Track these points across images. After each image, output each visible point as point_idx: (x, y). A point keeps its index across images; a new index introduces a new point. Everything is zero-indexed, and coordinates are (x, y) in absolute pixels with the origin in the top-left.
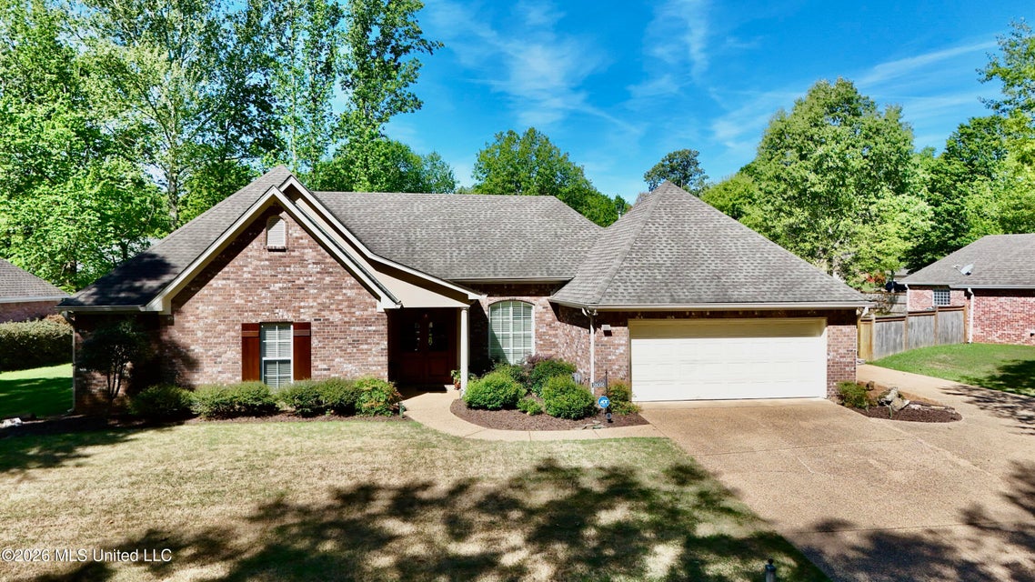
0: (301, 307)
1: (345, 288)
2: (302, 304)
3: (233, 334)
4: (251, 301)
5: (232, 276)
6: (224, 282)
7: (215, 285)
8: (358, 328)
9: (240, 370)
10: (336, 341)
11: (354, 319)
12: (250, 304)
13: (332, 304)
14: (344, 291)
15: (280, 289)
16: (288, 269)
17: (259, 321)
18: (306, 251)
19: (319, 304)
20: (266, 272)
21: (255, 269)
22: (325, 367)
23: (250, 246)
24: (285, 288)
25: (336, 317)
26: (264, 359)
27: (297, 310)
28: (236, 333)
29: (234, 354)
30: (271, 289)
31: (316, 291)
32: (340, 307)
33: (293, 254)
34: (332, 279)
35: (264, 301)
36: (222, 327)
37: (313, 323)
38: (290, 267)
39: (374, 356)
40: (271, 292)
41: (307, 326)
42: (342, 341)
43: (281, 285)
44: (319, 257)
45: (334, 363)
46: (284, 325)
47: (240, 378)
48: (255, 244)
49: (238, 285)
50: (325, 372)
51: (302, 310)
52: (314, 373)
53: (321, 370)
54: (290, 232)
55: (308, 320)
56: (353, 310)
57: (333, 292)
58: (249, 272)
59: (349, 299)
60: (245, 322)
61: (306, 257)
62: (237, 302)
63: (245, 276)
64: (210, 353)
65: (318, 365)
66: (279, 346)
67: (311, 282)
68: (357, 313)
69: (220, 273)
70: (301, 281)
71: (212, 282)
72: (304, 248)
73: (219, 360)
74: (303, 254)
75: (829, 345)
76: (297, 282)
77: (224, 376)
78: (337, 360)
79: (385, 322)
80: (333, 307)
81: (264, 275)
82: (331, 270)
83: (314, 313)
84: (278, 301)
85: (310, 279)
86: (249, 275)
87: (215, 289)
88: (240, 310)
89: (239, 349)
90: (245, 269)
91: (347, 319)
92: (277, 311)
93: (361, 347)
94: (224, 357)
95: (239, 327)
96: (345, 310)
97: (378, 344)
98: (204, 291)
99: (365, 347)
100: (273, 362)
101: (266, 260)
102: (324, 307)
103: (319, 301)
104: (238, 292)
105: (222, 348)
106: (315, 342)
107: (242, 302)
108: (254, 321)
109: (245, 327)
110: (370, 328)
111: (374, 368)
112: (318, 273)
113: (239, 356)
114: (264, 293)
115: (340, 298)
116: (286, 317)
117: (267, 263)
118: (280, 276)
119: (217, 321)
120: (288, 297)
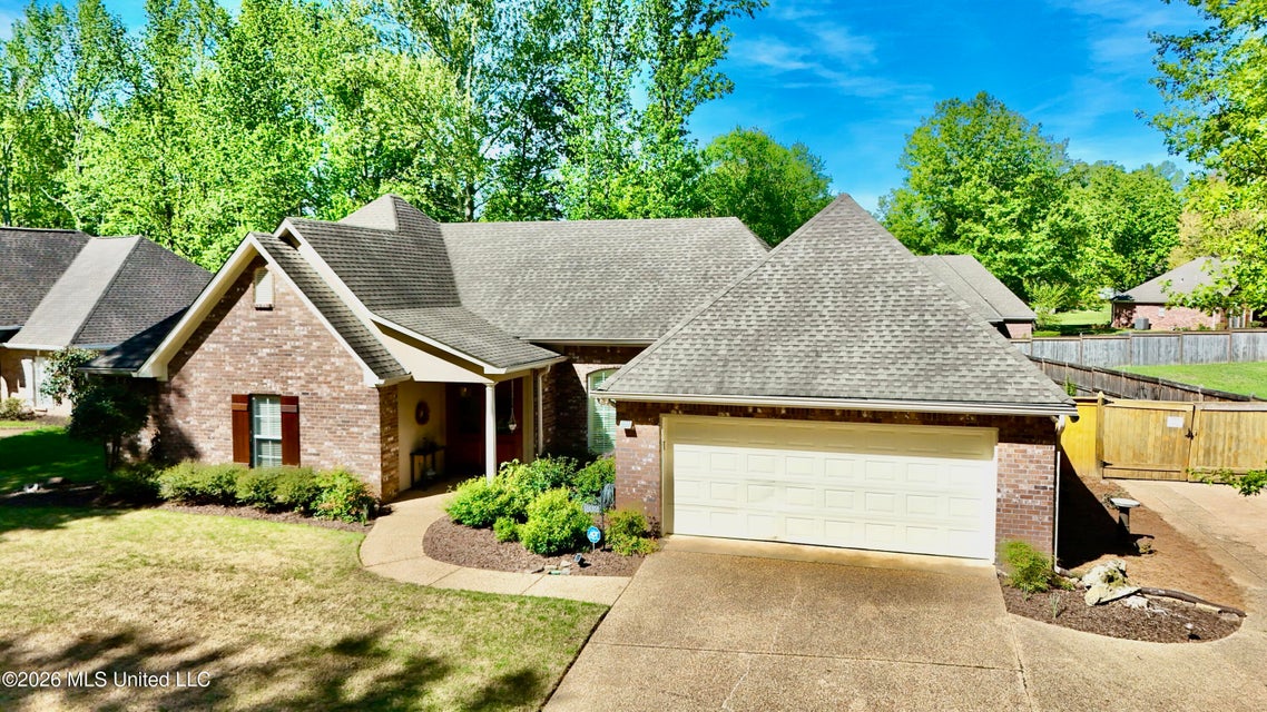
0: (288, 378)
1: (334, 356)
2: (290, 374)
3: (224, 406)
4: (240, 369)
5: (222, 339)
6: (215, 346)
7: (206, 349)
8: (347, 406)
9: (232, 445)
10: (325, 421)
11: (343, 394)
12: (239, 372)
13: (320, 375)
14: (333, 360)
15: (268, 355)
16: (275, 332)
17: (249, 392)
18: (293, 309)
19: (306, 374)
20: (254, 335)
21: (243, 331)
22: (314, 451)
23: (238, 304)
24: (273, 355)
25: (324, 391)
26: (256, 436)
27: (284, 381)
28: (226, 406)
29: (225, 429)
30: (259, 355)
31: (303, 359)
32: (329, 379)
33: (280, 313)
34: (319, 344)
35: (252, 370)
36: (213, 398)
37: (301, 397)
38: (277, 329)
39: (366, 442)
40: (259, 358)
41: (294, 400)
42: (331, 421)
43: (268, 351)
44: (306, 317)
45: (323, 447)
46: (274, 398)
47: (231, 457)
48: (242, 302)
49: (227, 349)
50: (314, 458)
51: (290, 382)
52: (303, 458)
53: (311, 454)
54: (276, 286)
55: (295, 394)
56: (342, 383)
57: (320, 360)
58: (238, 335)
59: (337, 370)
60: (235, 393)
61: (293, 318)
62: (227, 369)
63: (235, 339)
64: (204, 426)
65: (306, 446)
66: (269, 422)
67: (298, 347)
68: (347, 387)
69: (211, 336)
70: (287, 347)
71: (203, 345)
72: (291, 306)
73: (212, 435)
74: (290, 313)
76: (285, 347)
77: (217, 453)
78: (326, 443)
79: (377, 400)
80: (321, 379)
81: (252, 339)
82: (318, 333)
83: (302, 386)
84: (268, 371)
85: (297, 344)
86: (238, 339)
87: (207, 353)
88: (230, 378)
89: (230, 423)
90: (234, 331)
91: (335, 395)
92: (265, 381)
93: (352, 430)
94: (216, 433)
95: (229, 398)
96: (333, 384)
97: (370, 427)
98: (197, 355)
99: (355, 430)
100: (266, 441)
101: (254, 320)
102: (312, 379)
103: (306, 371)
104: (227, 357)
105: (214, 422)
106: (303, 421)
107: (232, 369)
108: (243, 393)
109: (236, 398)
110: (360, 407)
111: (366, 457)
112: (305, 336)
113: (230, 432)
114: (253, 360)
115: (328, 368)
116: (273, 389)
117: (254, 324)
118: (267, 340)
119: (208, 390)
120: (275, 366)
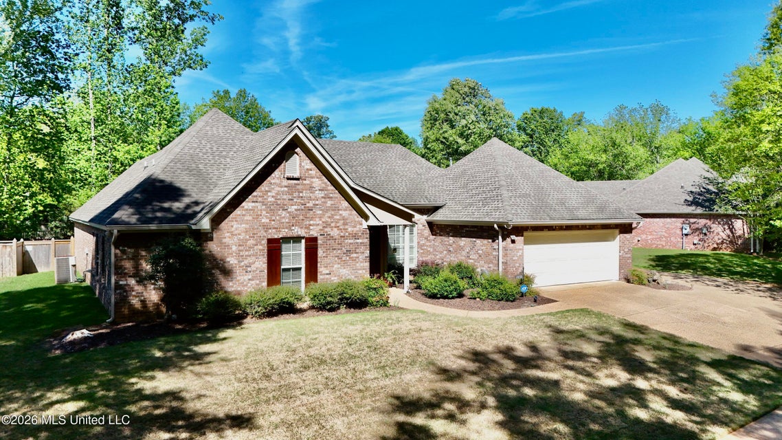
0: (310, 225)
1: (341, 210)
2: (312, 222)
3: (261, 247)
4: (274, 220)
5: (260, 199)
6: (253, 204)
7: (246, 207)
8: (350, 241)
9: (266, 277)
10: (335, 252)
11: (347, 234)
12: (273, 222)
13: (332, 222)
14: (340, 212)
15: (296, 210)
16: (301, 195)
17: (281, 236)
18: (314, 180)
19: (323, 222)
20: (285, 197)
21: (277, 194)
22: (328, 272)
23: (273, 175)
24: (299, 210)
25: (335, 233)
26: (282, 267)
27: (308, 227)
28: (263, 247)
29: (261, 264)
30: (289, 210)
31: (321, 212)
32: (338, 225)
33: (304, 182)
34: (333, 202)
35: (284, 220)
36: (252, 242)
37: (319, 237)
38: (302, 192)
39: (361, 262)
40: (288, 213)
41: (315, 239)
42: (339, 251)
43: (296, 207)
44: (324, 185)
45: (334, 269)
46: (297, 239)
47: (265, 284)
48: (277, 173)
49: (264, 207)
50: (327, 276)
51: (311, 227)
52: (320, 277)
53: (324, 274)
54: (303, 164)
55: (315, 235)
56: (347, 227)
57: (333, 213)
58: (273, 197)
59: (344, 219)
60: (270, 237)
61: (314, 185)
62: (263, 221)
63: (270, 199)
64: (242, 264)
65: (322, 270)
66: (294, 256)
67: (317, 205)
68: (350, 229)
69: (250, 197)
70: (310, 205)
71: (244, 204)
72: (312, 178)
73: (249, 269)
74: (312, 182)
75: (620, 247)
76: (308, 205)
77: (253, 282)
78: (336, 266)
79: (368, 236)
80: (333, 225)
81: (284, 199)
82: (331, 195)
83: (321, 230)
84: (295, 220)
85: (317, 202)
86: (273, 199)
87: (247, 210)
88: (266, 228)
89: (265, 260)
90: (269, 194)
91: (342, 234)
92: (293, 228)
93: (352, 255)
94: (253, 268)
95: (265, 242)
96: (341, 227)
97: (363, 253)
98: (238, 211)
99: (355, 255)
100: (288, 270)
101: (285, 187)
102: (327, 225)
103: (323, 220)
104: (264, 212)
105: (250, 260)
106: (320, 253)
107: (268, 221)
108: (276, 237)
109: (270, 241)
110: (358, 241)
111: (360, 272)
112: (322, 197)
113: (265, 266)
114: (284, 214)
115: (338, 217)
116: (300, 233)
117: (286, 189)
118: (295, 200)
119: (248, 237)
120: (301, 217)
